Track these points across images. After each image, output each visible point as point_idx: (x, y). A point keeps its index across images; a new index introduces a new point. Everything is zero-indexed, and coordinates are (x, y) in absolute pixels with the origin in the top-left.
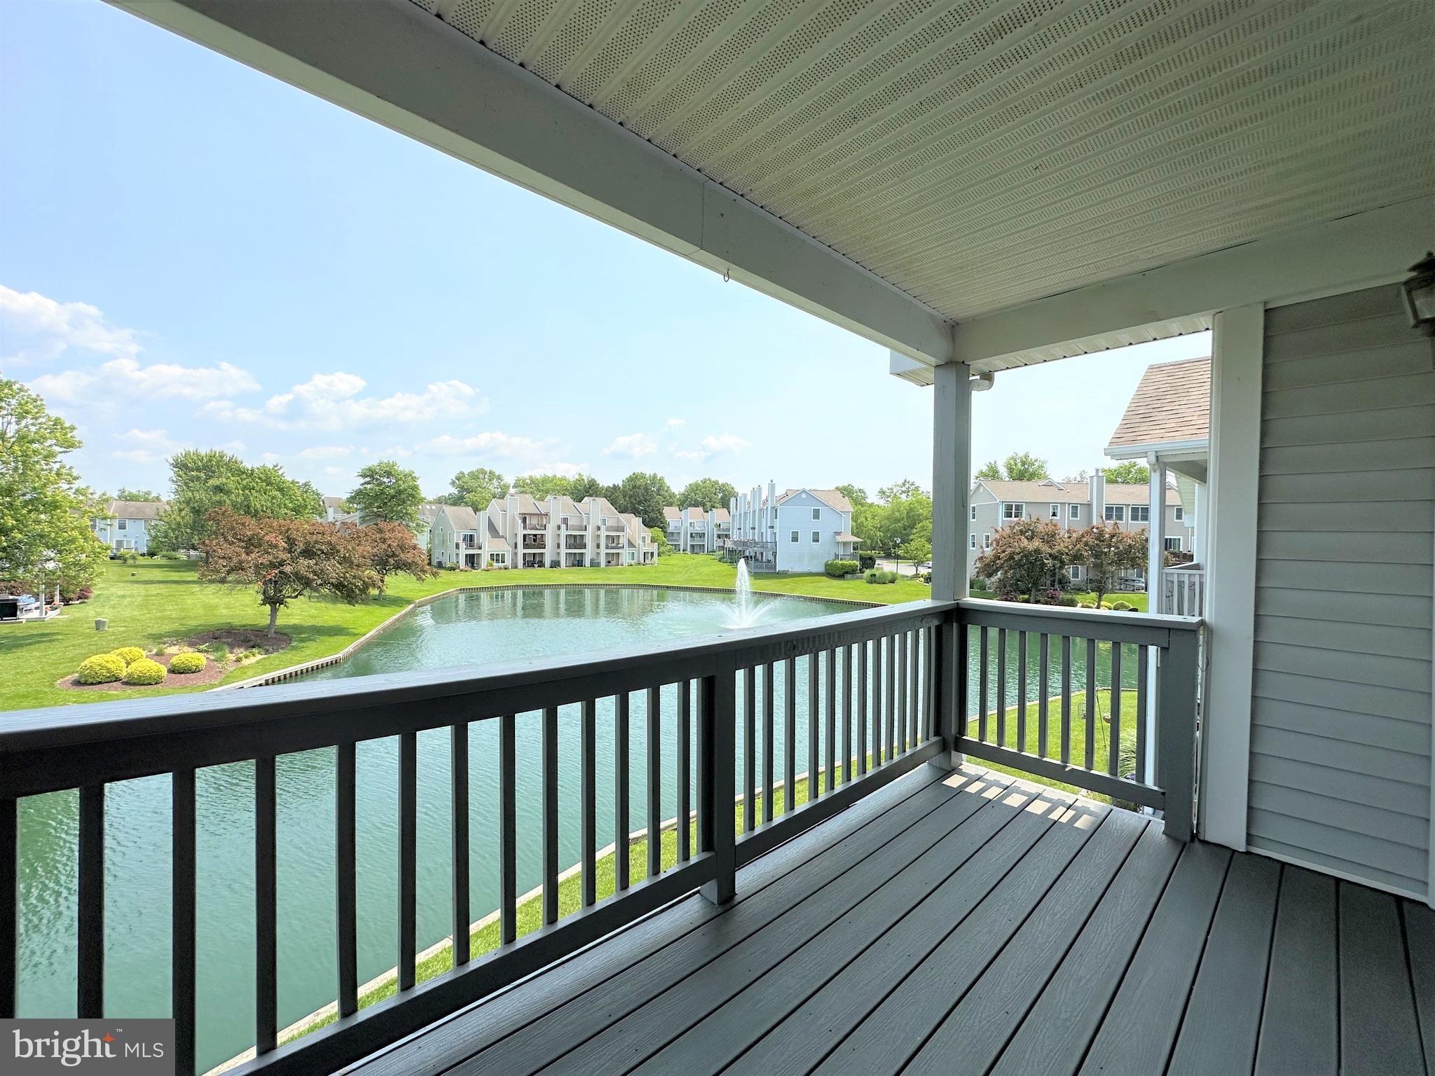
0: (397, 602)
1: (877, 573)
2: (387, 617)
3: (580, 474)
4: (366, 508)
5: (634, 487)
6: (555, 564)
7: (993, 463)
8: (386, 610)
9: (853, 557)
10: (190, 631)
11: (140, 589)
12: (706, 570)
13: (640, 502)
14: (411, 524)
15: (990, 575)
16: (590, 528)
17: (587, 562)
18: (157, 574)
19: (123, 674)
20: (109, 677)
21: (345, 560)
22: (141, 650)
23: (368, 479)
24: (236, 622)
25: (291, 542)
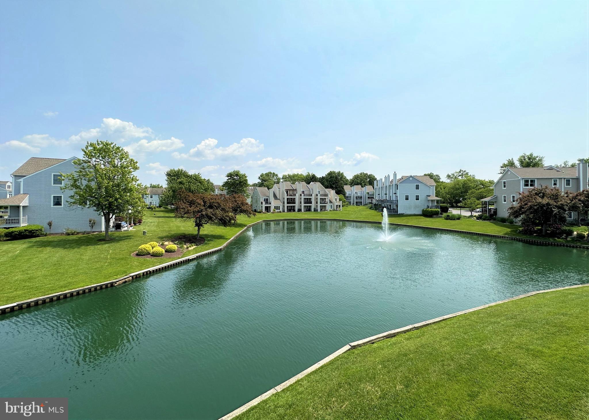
0: (241, 226)
1: (450, 215)
2: (237, 232)
3: (308, 173)
4: (229, 189)
5: (331, 177)
6: (300, 210)
7: (511, 159)
8: (237, 229)
9: (437, 207)
10: (172, 236)
11: (156, 220)
12: (364, 213)
13: (334, 184)
14: (245, 194)
15: (516, 217)
16: (313, 195)
17: (313, 210)
18: (162, 214)
19: (151, 251)
20: (147, 253)
21: (223, 209)
22: (156, 243)
23: (229, 178)
24: (187, 233)
25: (205, 202)
